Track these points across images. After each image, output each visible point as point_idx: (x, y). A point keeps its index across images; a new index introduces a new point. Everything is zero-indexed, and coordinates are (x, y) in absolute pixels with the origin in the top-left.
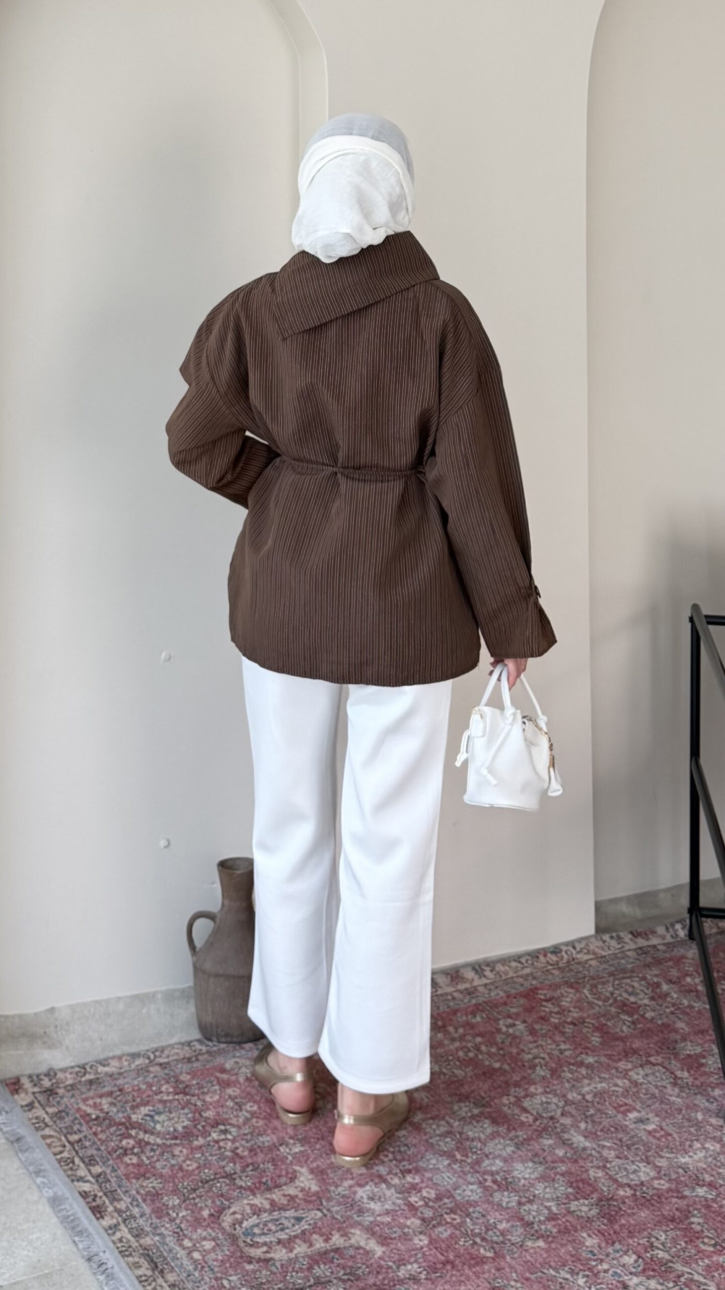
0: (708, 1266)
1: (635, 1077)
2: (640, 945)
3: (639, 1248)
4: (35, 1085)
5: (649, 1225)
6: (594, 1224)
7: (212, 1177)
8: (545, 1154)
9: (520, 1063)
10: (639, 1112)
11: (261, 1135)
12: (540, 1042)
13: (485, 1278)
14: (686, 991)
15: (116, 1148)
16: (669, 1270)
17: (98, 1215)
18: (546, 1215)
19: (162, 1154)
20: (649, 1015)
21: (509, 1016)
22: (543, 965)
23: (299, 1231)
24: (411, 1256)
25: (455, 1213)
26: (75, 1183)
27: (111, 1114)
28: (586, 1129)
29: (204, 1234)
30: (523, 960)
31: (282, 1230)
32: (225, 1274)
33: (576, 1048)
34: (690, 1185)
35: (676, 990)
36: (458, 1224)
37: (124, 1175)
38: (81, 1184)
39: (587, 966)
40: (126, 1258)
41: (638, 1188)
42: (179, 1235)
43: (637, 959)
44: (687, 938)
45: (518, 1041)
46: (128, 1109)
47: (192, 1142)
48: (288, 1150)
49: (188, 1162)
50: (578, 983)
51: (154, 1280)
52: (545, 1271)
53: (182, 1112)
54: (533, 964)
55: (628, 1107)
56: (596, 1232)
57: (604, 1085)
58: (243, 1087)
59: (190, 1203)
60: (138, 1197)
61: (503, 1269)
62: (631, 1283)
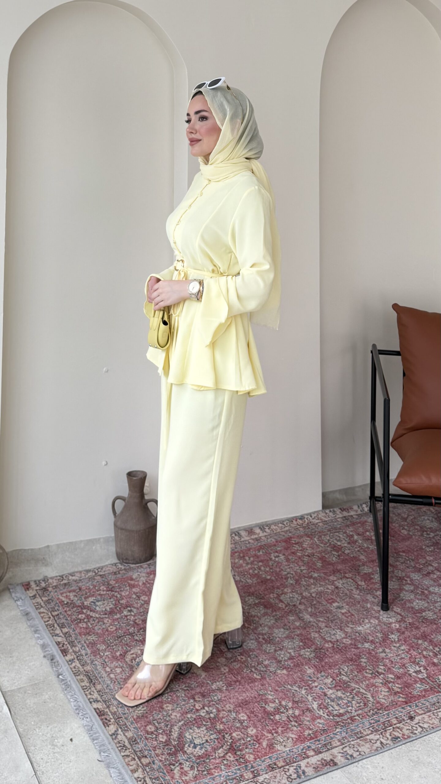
0: (368, 685)
1: (338, 584)
2: (345, 515)
3: (334, 675)
4: (37, 586)
5: (339, 663)
6: (312, 661)
7: (123, 635)
8: (289, 625)
9: (280, 577)
10: (338, 603)
12: (291, 566)
13: (255, 690)
14: (366, 539)
15: (76, 619)
16: (348, 686)
17: (64, 654)
18: (288, 657)
19: (98, 622)
20: (347, 552)
21: (277, 552)
22: (295, 525)
24: (219, 678)
25: (243, 656)
26: (54, 637)
27: (74, 601)
28: (311, 612)
29: (117, 664)
30: (285, 523)
33: (309, 569)
34: (361, 642)
35: (361, 539)
36: (244, 661)
37: (79, 633)
38: (57, 637)
39: (317, 526)
40: (77, 677)
41: (335, 643)
42: (104, 665)
43: (343, 523)
44: (369, 512)
45: (280, 564)
46: (83, 599)
47: (113, 616)
49: (111, 627)
50: (312, 535)
51: (90, 688)
52: (286, 686)
53: (110, 600)
54: (290, 525)
55: (333, 600)
56: (313, 666)
57: (322, 588)
58: (141, 588)
59: (111, 648)
60: (85, 645)
61: (265, 685)
62: (329, 693)
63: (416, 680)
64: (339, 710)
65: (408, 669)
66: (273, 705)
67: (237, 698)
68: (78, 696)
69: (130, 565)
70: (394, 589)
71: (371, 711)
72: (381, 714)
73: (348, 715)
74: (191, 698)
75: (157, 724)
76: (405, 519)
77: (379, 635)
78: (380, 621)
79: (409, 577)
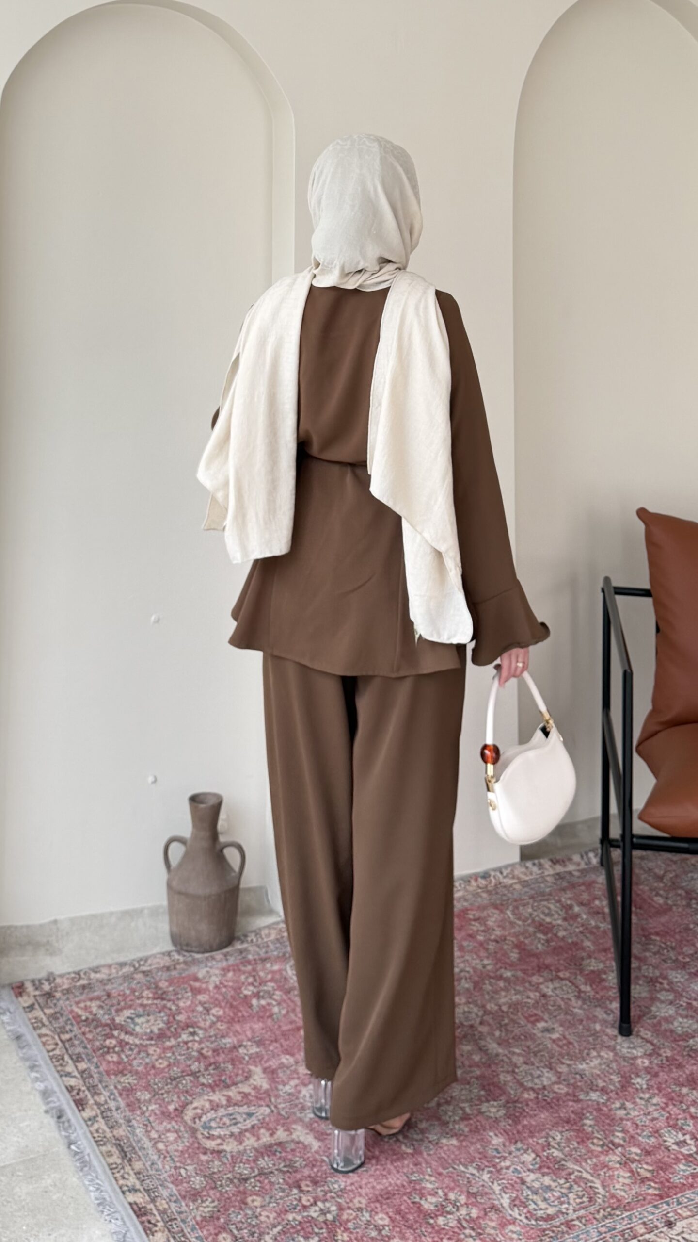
0: (596, 1165)
1: (545, 990)
2: (558, 871)
3: (539, 1148)
4: (37, 989)
5: (547, 1126)
6: (500, 1124)
7: (180, 1075)
10: (546, 1022)
11: (223, 1037)
12: (467, 957)
13: (403, 1172)
14: (594, 913)
15: (100, 1046)
16: (561, 1167)
17: (80, 1108)
18: (461, 1115)
19: (139, 1053)
20: (561, 934)
22: (474, 888)
23: (249, 1126)
26: (64, 1078)
27: (98, 1016)
28: (500, 1037)
29: (169, 1126)
31: (236, 1124)
32: (184, 1164)
33: (496, 964)
34: (585, 1089)
35: (586, 911)
37: (106, 1071)
38: (68, 1078)
39: (511, 889)
40: (101, 1147)
41: (541, 1092)
42: (147, 1126)
43: (555, 884)
44: (598, 865)
46: (113, 1011)
47: (164, 1042)
48: (245, 1051)
49: (160, 1061)
50: (502, 905)
51: (123, 1168)
52: (456, 1167)
53: (158, 1015)
55: (537, 1017)
56: (502, 1131)
57: (518, 997)
58: (212, 994)
59: (159, 1099)
60: (115, 1091)
61: (420, 1164)
62: (528, 1180)
63: (677, 1158)
64: (547, 1209)
65: (665, 1138)
66: (433, 1200)
67: (373, 1187)
68: (101, 1181)
69: (193, 954)
70: (640, 998)
71: (602, 1212)
72: (617, 1216)
73: (562, 1218)
74: (295, 1187)
75: (235, 1232)
76: (660, 878)
77: (616, 1078)
78: (616, 1054)
79: (665, 978)
